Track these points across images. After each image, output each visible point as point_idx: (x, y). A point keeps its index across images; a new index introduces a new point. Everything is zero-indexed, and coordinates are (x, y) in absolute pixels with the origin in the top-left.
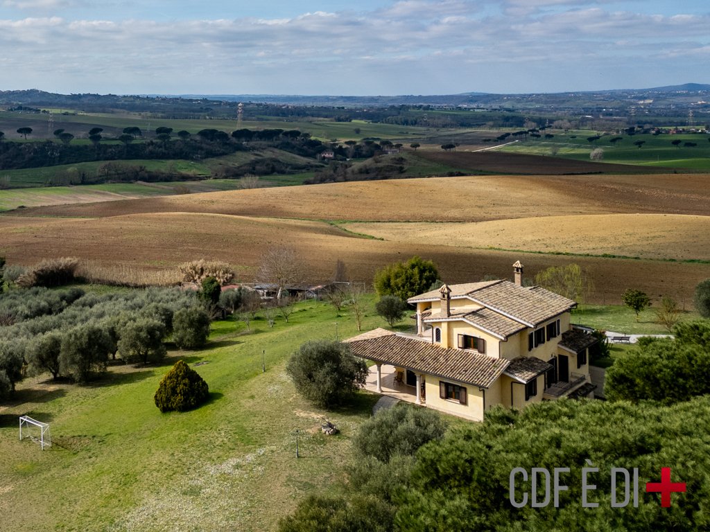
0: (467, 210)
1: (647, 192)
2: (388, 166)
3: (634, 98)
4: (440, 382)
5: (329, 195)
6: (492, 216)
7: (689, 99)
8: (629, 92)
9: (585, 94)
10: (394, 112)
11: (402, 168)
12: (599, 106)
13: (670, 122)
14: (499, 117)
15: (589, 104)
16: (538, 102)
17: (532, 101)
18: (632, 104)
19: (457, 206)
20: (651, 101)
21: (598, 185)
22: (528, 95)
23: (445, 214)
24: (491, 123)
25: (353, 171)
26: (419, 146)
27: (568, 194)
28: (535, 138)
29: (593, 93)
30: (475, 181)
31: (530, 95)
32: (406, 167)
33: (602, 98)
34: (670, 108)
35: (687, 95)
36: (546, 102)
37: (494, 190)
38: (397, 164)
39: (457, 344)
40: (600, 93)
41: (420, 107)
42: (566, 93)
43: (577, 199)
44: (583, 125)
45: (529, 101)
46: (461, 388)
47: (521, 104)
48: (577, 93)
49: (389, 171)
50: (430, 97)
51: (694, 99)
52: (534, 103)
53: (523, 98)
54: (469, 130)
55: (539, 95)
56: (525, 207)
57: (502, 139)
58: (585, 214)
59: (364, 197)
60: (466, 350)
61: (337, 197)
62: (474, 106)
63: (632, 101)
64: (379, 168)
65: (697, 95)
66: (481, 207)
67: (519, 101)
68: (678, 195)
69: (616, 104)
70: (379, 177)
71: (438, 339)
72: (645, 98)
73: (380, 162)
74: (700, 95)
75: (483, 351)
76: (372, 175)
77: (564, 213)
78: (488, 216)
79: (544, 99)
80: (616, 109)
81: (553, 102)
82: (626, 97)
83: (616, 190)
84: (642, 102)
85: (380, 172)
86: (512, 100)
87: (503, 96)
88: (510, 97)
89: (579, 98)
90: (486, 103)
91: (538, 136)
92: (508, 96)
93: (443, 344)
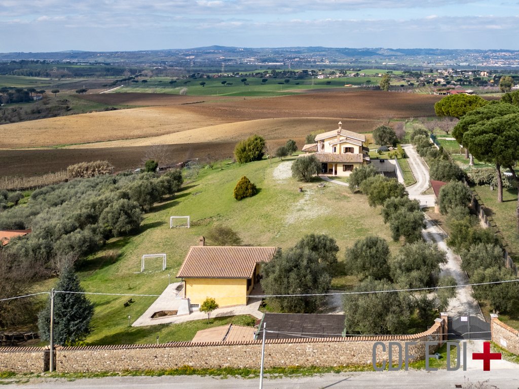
0: (145, 129)
1: (242, 110)
2: (56, 106)
3: (184, 55)
4: (343, 165)
5: (40, 129)
6: (162, 131)
7: (215, 56)
8: (180, 51)
9: (152, 52)
10: (17, 66)
11: (68, 107)
12: (162, 61)
13: (210, 71)
14: (101, 69)
15: (157, 59)
16: (122, 57)
17: (118, 57)
18: (182, 59)
19: (137, 128)
20: (193, 57)
21: (216, 108)
22: (114, 52)
23: (132, 134)
24: (98, 73)
25: (26, 113)
26: (58, 91)
27: (202, 115)
28: (135, 83)
29: (158, 52)
30: (143, 111)
31: (117, 52)
32: (71, 106)
33: (164, 55)
34: (205, 62)
35: (214, 53)
36: (128, 58)
37: (158, 115)
38: (62, 104)
39: (343, 151)
40: (162, 51)
41: (37, 62)
42: (140, 51)
43: (207, 117)
44: (161, 74)
45: (116, 57)
46: (351, 165)
47: (110, 59)
48: (147, 51)
49: (57, 110)
50: (38, 54)
51: (218, 56)
52: (119, 58)
53: (112, 54)
54: (82, 79)
55: (122, 52)
56: (179, 125)
57: (114, 84)
58: (214, 125)
59: (69, 128)
60: (346, 153)
61: (47, 130)
62: (75, 61)
63: (182, 56)
64: (48, 109)
65: (220, 53)
66: (153, 127)
67: (108, 57)
68: (258, 110)
69: (172, 59)
70: (50, 115)
71: (335, 151)
72: (190, 55)
73: (48, 104)
74: (221, 53)
75: (353, 152)
76: (43, 114)
77: (202, 126)
78: (159, 132)
79: (126, 55)
80: (174, 62)
81: (132, 58)
82: (178, 54)
83: (226, 110)
84: (188, 58)
85: (50, 111)
86: (103, 56)
87: (96, 53)
88: (102, 54)
89: (149, 55)
90: (84, 58)
91: (137, 81)
92: (100, 53)
93: (338, 152)
